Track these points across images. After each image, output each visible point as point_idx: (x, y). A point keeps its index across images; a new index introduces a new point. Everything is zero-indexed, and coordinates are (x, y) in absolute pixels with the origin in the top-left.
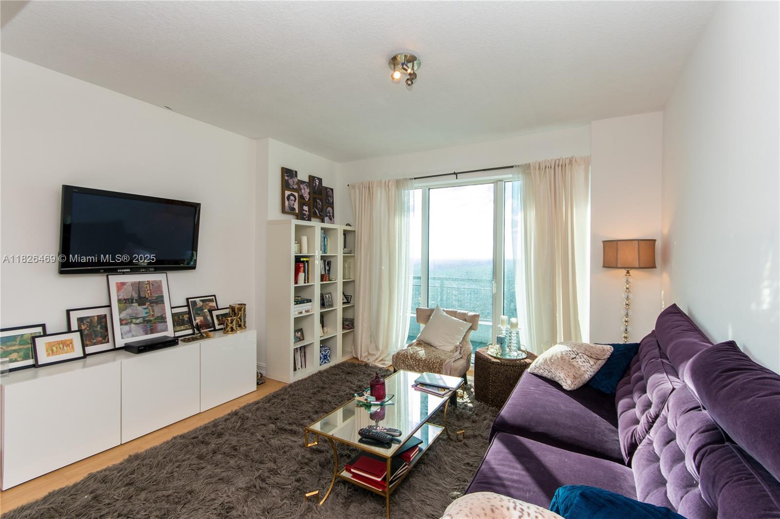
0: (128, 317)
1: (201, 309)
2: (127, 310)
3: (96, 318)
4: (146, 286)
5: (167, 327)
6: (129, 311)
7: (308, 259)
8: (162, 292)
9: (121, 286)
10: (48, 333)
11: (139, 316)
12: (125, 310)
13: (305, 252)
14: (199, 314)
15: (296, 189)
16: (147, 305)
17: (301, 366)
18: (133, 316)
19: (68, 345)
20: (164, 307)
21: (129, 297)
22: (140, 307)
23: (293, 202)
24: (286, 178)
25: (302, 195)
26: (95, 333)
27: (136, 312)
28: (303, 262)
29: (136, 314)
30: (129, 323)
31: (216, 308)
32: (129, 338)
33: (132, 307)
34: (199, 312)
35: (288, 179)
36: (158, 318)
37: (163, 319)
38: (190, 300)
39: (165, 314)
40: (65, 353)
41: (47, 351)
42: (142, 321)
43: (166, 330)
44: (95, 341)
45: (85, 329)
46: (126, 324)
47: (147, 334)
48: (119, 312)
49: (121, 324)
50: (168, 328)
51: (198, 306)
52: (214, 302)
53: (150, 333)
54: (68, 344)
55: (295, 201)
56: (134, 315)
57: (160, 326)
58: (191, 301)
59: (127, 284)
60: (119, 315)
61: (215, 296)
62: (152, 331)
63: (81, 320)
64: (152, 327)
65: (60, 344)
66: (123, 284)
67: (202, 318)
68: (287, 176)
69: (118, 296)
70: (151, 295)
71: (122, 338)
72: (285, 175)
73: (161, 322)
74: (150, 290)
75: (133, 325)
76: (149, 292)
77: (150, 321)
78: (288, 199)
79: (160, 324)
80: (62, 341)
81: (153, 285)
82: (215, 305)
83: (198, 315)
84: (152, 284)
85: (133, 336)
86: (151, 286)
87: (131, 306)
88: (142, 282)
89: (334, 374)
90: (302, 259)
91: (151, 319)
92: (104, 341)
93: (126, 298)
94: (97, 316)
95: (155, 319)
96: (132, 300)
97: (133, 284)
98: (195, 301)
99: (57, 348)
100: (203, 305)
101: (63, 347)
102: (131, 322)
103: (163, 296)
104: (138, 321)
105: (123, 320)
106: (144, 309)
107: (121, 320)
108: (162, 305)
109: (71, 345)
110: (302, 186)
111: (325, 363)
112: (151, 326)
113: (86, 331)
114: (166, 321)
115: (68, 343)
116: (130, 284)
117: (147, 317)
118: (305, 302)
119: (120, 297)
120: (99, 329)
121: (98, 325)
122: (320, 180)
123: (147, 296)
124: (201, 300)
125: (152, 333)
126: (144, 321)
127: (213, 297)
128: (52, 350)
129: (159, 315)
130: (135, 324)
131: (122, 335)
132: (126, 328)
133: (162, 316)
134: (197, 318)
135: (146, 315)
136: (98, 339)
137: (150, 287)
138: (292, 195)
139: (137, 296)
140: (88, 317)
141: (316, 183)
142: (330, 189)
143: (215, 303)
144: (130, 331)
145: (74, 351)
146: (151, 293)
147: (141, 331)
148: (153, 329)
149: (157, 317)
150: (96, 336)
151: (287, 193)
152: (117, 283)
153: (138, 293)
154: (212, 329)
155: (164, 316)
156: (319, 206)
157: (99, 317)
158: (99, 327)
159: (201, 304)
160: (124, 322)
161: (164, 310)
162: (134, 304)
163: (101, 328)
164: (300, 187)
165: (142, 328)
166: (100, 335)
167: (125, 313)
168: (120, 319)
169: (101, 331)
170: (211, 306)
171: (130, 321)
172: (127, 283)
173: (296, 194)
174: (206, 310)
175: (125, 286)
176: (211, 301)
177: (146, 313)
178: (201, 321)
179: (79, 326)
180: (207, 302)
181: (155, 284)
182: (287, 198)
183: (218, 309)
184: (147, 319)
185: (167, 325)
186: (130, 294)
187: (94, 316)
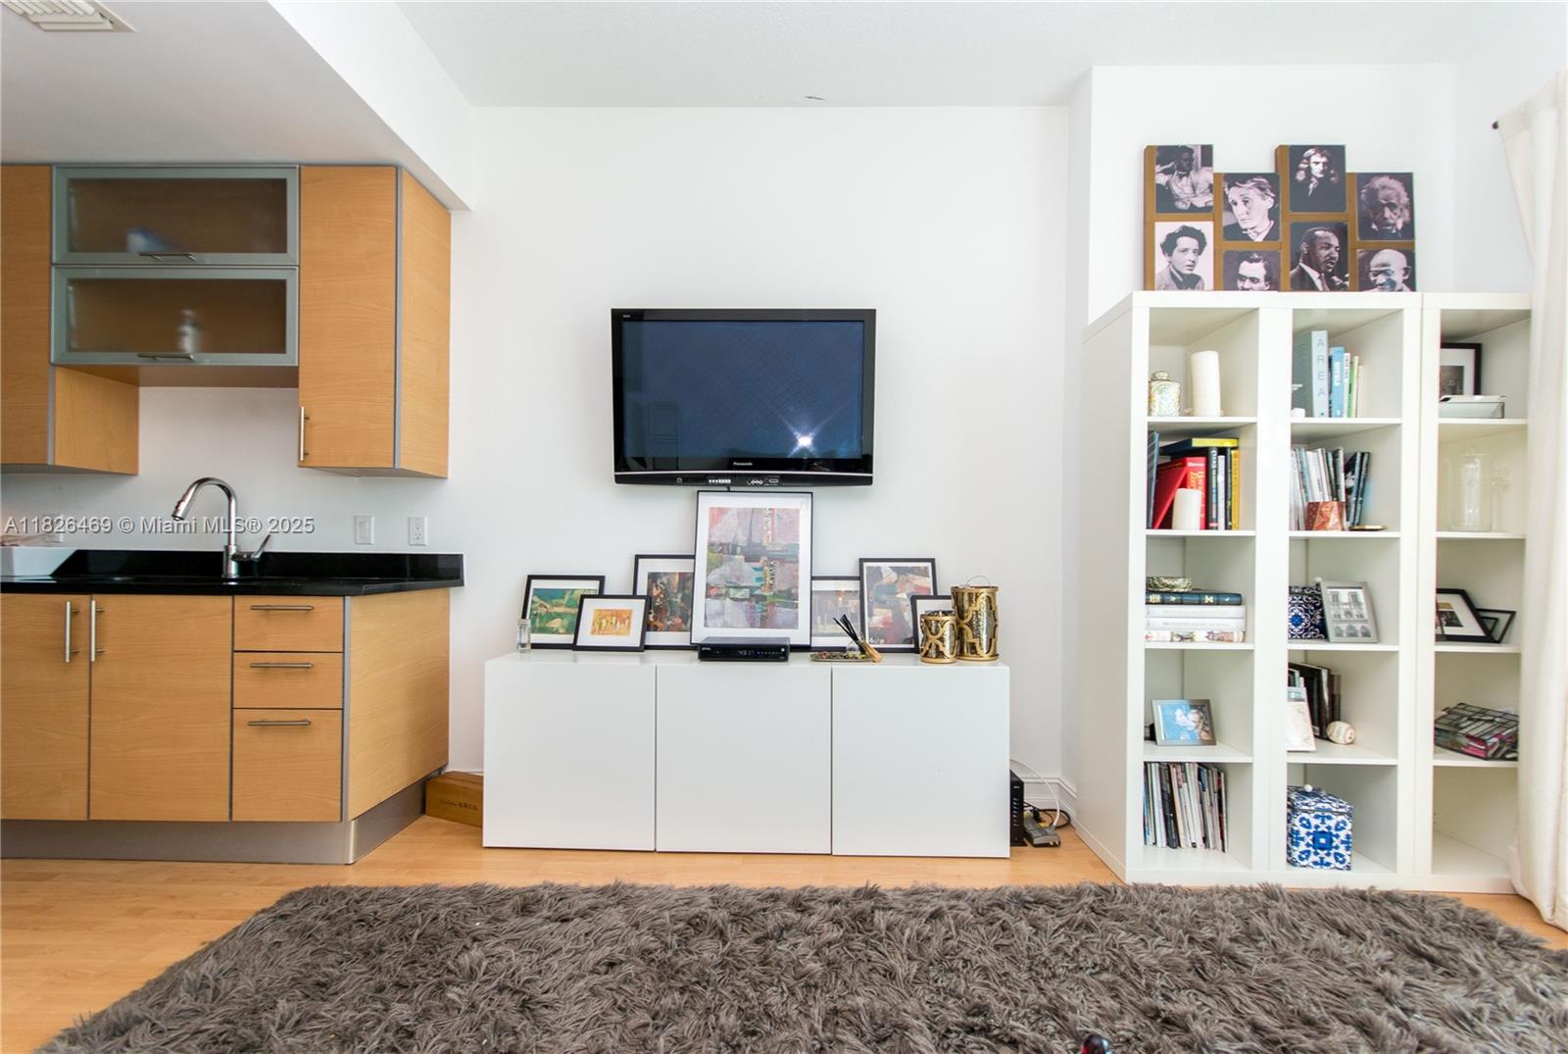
0: (723, 583)
1: (891, 590)
2: (723, 568)
3: (677, 577)
4: (766, 519)
5: (797, 618)
6: (725, 569)
7: (1227, 443)
8: (796, 536)
9: (718, 514)
10: (606, 593)
11: (744, 585)
12: (717, 567)
13: (1209, 412)
14: (884, 602)
15: (1207, 209)
16: (762, 561)
17: (1205, 839)
18: (731, 582)
19: (623, 621)
20: (797, 570)
21: (731, 541)
22: (747, 564)
23: (1190, 256)
24: (1161, 179)
25: (1237, 225)
26: (671, 608)
27: (738, 573)
28: (1204, 452)
29: (738, 579)
30: (721, 595)
31: (932, 594)
32: (717, 627)
33: (732, 563)
34: (884, 597)
35: (1168, 183)
36: (779, 594)
37: (790, 598)
38: (866, 564)
39: (797, 588)
40: (617, 633)
41: (594, 625)
42: (748, 596)
43: (793, 624)
44: (669, 623)
45: (658, 596)
46: (717, 596)
47: (752, 626)
48: (707, 569)
49: (707, 596)
50: (800, 621)
51: (884, 582)
52: (927, 576)
53: (759, 624)
54: (623, 617)
55: (1199, 251)
56: (734, 580)
57: (782, 613)
58: (868, 568)
59: (730, 513)
60: (707, 576)
61: (932, 561)
62: (765, 622)
63: (653, 577)
64: (765, 614)
65: (612, 616)
66: (722, 511)
67: (889, 613)
68: (1165, 172)
69: (710, 536)
70: (773, 540)
71: (706, 625)
72: (1158, 168)
73: (786, 606)
74: (773, 531)
75: (728, 602)
76: (770, 532)
77: (764, 598)
78: (1169, 245)
79: (783, 610)
80: (617, 611)
81: (780, 518)
82: (931, 586)
83: (882, 604)
84: (778, 516)
85: (725, 625)
86: (776, 521)
87: (731, 560)
88: (758, 509)
89: (1335, 926)
90: (1197, 443)
91: (765, 594)
92: (683, 626)
93: (724, 541)
94: (680, 573)
95: (774, 595)
96: (735, 546)
97: (741, 513)
98: (878, 567)
99: (607, 622)
100: (896, 582)
101: (616, 622)
102: (727, 594)
103: (798, 545)
104: (739, 594)
105: (713, 588)
106: (756, 569)
107: (709, 587)
108: (792, 565)
109: (627, 622)
110: (1234, 194)
111: (1322, 863)
112: (763, 611)
113: (658, 600)
114: (797, 604)
115: (625, 616)
116: (735, 512)
117: (758, 588)
118: (1210, 599)
119: (714, 539)
120: (679, 600)
121: (678, 591)
122: (1335, 155)
123: (765, 543)
124: (895, 569)
125: (763, 626)
126: (752, 596)
127: (929, 565)
128: (601, 624)
129: (784, 587)
130: (732, 599)
131: (706, 618)
132: (715, 605)
133: (789, 590)
134: (876, 611)
135: (758, 584)
136: (675, 620)
137: (773, 523)
138: (1186, 232)
139: (745, 538)
140: (665, 574)
141: (1308, 171)
142: (1393, 176)
143: (930, 579)
144: (721, 614)
145: (629, 633)
146: (773, 535)
147: (743, 618)
148: (766, 617)
149: (780, 591)
150: (673, 613)
151: (1163, 229)
152: (712, 509)
153: (747, 534)
154: (912, 646)
155: (793, 592)
156: (1324, 253)
157: (682, 575)
158: (680, 595)
159: (894, 576)
160: (713, 592)
161: (795, 578)
162: (736, 557)
163: (682, 599)
164: (1226, 197)
165: (746, 612)
166: (679, 613)
167: (717, 571)
168: (707, 584)
169: (682, 605)
170: (918, 587)
171: (724, 591)
172: (729, 509)
173: (1207, 228)
174: (904, 595)
175: (726, 517)
176: (923, 573)
177: (759, 579)
178: (884, 618)
179: (649, 590)
180: (911, 576)
181: (785, 516)
182: (1163, 246)
183: (936, 597)
184: (757, 592)
185: (797, 614)
186: (733, 536)
187: (674, 573)
